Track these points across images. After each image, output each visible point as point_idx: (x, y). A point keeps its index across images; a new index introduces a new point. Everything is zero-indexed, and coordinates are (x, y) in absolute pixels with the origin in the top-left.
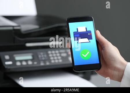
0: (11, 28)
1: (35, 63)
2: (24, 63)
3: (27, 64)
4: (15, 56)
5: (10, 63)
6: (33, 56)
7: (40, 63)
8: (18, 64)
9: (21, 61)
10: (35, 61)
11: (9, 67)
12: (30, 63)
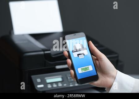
0: (42, 53)
1: (65, 85)
2: (55, 86)
3: (58, 86)
4: (46, 78)
5: (42, 86)
6: (62, 78)
7: (70, 85)
8: (49, 86)
9: (51, 83)
10: (65, 84)
11: (41, 90)
12: (60, 85)
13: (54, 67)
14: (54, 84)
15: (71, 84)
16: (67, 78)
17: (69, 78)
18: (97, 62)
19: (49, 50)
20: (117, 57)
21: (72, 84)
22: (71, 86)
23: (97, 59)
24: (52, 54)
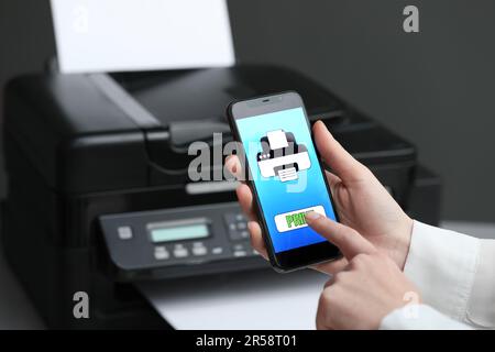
0: (139, 137)
1: (217, 251)
2: (181, 252)
3: (191, 254)
4: (150, 226)
6: (209, 227)
7: (233, 251)
8: (161, 254)
9: (169, 245)
10: (216, 247)
12: (199, 250)
13: (179, 186)
14: (179, 246)
15: (239, 247)
16: (227, 228)
17: (233, 227)
18: (343, 192)
19: (166, 129)
20: (413, 156)
21: (244, 250)
22: (239, 254)
23: (343, 185)
24: (176, 141)
